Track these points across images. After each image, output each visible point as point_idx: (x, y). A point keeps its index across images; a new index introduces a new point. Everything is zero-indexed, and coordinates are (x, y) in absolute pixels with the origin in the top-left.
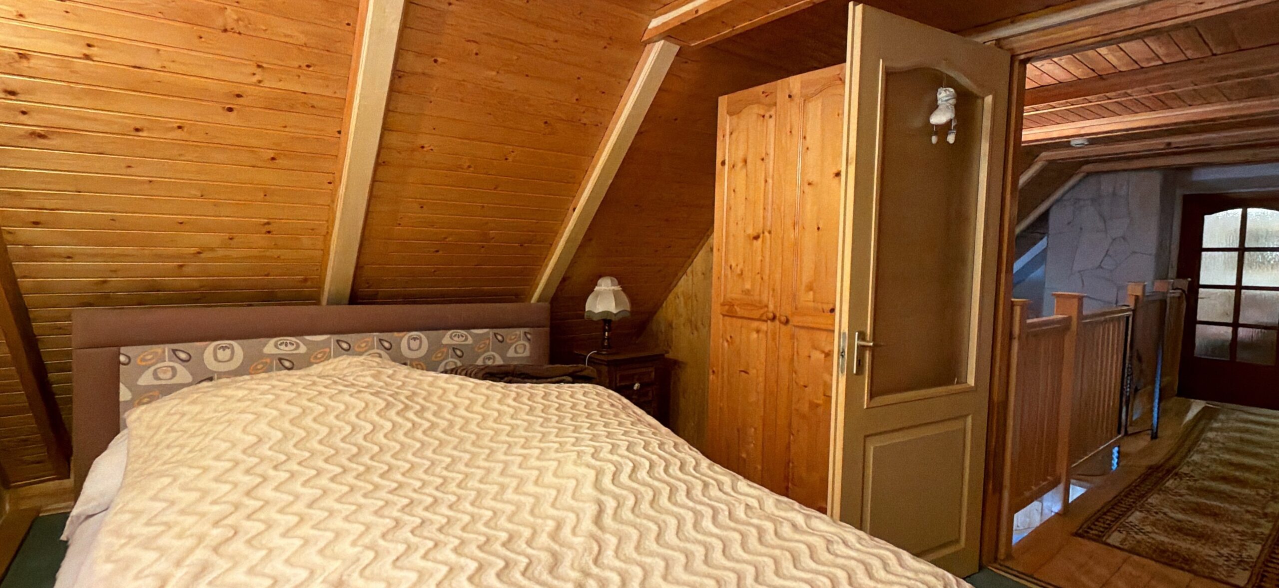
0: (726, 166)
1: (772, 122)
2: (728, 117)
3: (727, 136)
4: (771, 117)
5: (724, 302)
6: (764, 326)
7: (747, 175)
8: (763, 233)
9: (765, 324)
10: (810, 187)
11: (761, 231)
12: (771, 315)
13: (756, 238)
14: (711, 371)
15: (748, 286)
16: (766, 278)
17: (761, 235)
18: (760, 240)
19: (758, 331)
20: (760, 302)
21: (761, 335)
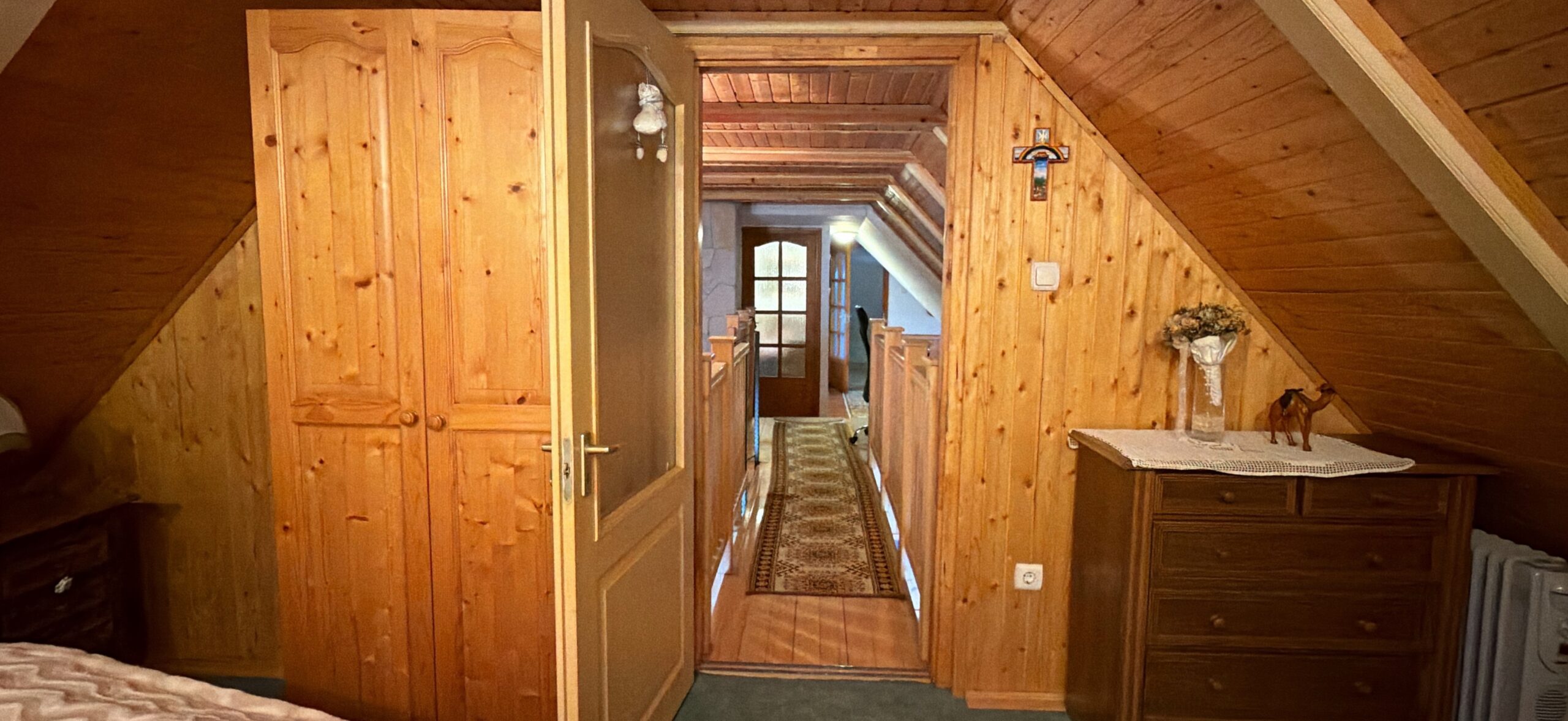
0: (280, 148)
1: (379, 82)
2: (275, 54)
3: (276, 91)
4: (375, 71)
5: (298, 400)
6: (394, 436)
7: (331, 169)
8: (378, 276)
9: (396, 431)
10: (467, 203)
11: (373, 272)
12: (409, 418)
13: (365, 284)
14: (278, 528)
15: (353, 369)
16: (390, 352)
17: (374, 281)
18: (372, 287)
19: (382, 446)
20: (381, 396)
21: (387, 451)
